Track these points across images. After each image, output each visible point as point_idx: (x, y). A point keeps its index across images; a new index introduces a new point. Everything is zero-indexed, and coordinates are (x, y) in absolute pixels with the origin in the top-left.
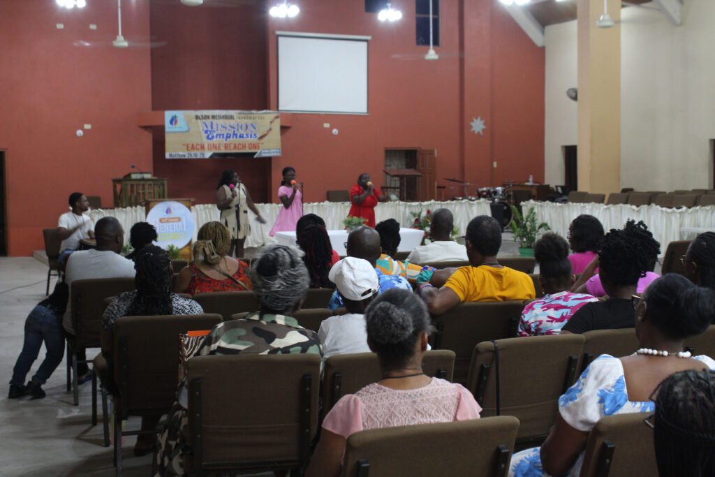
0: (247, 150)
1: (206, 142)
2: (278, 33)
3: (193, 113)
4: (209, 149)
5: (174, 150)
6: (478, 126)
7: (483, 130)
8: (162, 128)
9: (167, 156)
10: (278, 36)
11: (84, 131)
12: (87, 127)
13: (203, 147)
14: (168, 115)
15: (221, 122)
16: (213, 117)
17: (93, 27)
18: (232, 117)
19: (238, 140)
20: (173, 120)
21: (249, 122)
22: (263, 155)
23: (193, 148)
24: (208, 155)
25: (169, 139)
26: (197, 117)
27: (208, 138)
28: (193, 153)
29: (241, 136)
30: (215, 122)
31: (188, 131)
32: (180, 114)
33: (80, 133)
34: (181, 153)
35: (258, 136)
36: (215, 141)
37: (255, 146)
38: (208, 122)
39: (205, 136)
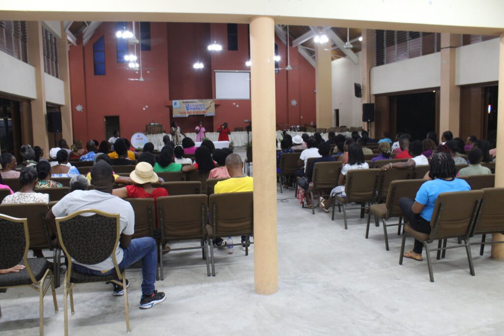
0: (201, 114)
1: (186, 111)
2: (215, 71)
3: (181, 101)
4: (188, 114)
5: (176, 114)
6: (294, 103)
7: (296, 104)
8: (172, 106)
9: (174, 116)
10: (215, 72)
11: (146, 108)
12: (147, 107)
13: (185, 113)
14: (174, 102)
15: (191, 104)
16: (189, 102)
17: (148, 72)
18: (196, 102)
19: (198, 110)
20: (175, 104)
21: (202, 103)
22: (208, 115)
23: (182, 113)
24: (187, 115)
25: (174, 110)
26: (183, 102)
27: (187, 110)
28: (182, 115)
29: (199, 109)
30: (189, 104)
31: (180, 107)
32: (178, 102)
33: (144, 109)
34: (178, 115)
35: (206, 108)
36: (190, 111)
37: (205, 112)
38: (187, 104)
39: (186, 109)
